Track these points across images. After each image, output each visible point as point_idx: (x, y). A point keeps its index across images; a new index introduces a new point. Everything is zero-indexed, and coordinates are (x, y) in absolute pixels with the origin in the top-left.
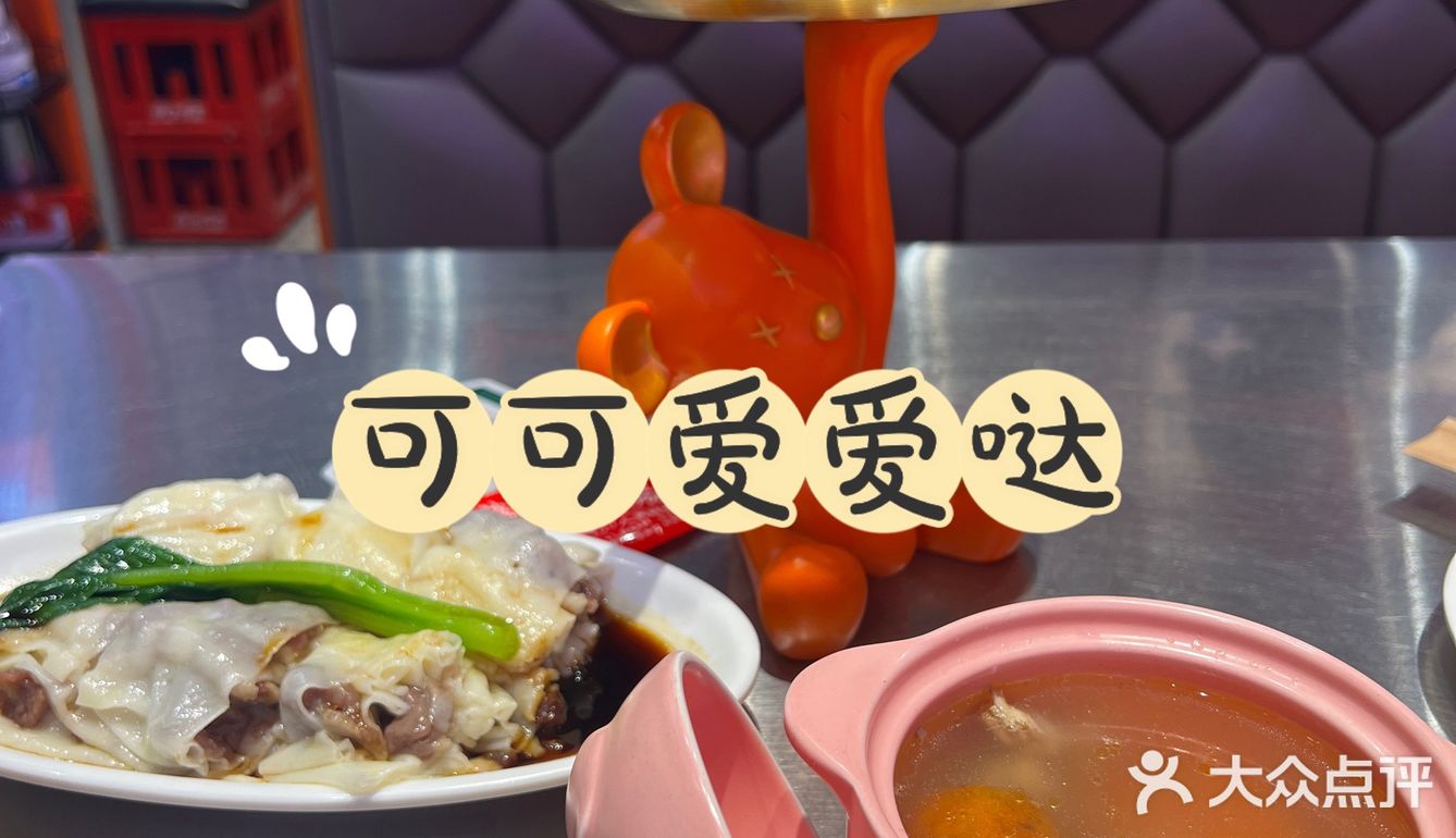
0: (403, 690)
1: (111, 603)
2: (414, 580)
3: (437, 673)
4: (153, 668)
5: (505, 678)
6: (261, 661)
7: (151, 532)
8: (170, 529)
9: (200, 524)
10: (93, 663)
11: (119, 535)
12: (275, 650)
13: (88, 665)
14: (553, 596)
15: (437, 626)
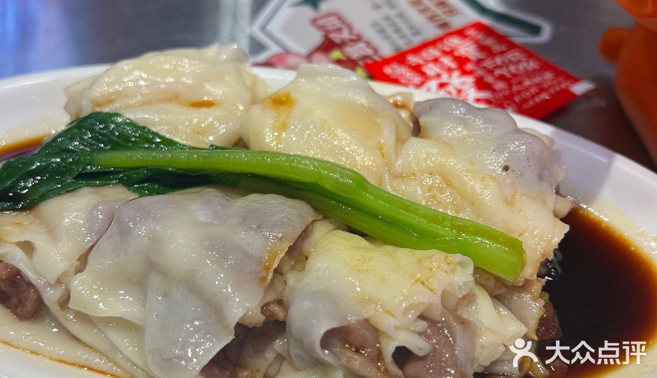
0: (422, 325)
1: (94, 186)
2: (396, 176)
3: (453, 302)
4: (146, 277)
5: (503, 291)
6: (263, 279)
7: (129, 107)
8: (146, 104)
9: (174, 97)
10: (83, 261)
11: (98, 109)
12: (275, 266)
13: (78, 263)
14: (544, 202)
15: (449, 247)
